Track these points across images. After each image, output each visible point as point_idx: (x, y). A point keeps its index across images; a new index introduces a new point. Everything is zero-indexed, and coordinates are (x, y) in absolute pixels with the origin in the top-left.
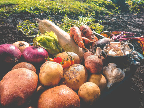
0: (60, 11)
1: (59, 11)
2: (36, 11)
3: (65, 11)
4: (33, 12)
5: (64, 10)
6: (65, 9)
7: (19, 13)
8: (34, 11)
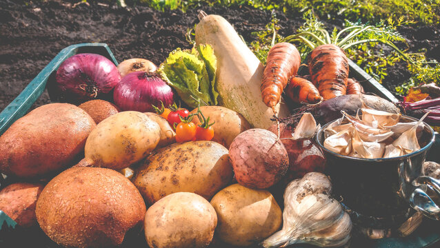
0: (344, 10)
1: (338, 11)
2: (273, 5)
3: (358, 11)
4: (265, 7)
5: (356, 9)
6: (360, 6)
7: (229, 5)
8: (269, 4)
